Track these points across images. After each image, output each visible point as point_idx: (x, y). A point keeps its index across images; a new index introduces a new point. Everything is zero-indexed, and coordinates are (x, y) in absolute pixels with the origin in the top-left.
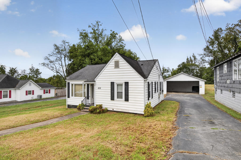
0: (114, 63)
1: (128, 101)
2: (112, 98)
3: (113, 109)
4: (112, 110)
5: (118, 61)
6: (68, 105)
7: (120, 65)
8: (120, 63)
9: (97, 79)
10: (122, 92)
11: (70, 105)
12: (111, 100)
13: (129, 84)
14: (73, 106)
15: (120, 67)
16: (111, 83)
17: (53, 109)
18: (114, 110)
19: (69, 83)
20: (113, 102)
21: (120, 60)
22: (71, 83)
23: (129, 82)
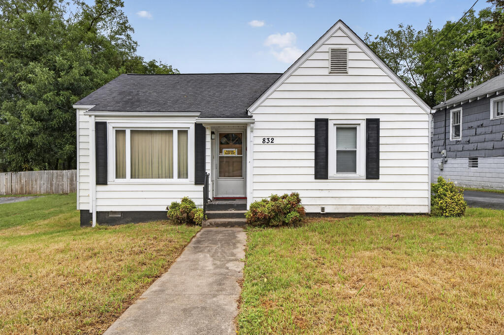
0: (328, 56)
1: (378, 178)
2: (321, 172)
3: (323, 209)
4: (319, 210)
5: (345, 50)
6: (97, 212)
7: (350, 64)
8: (350, 56)
9: (257, 107)
10: (356, 151)
11: (108, 212)
12: (316, 178)
13: (382, 125)
14: (125, 214)
15: (350, 72)
16: (317, 121)
17: (29, 236)
18: (327, 211)
19: (105, 123)
20: (322, 184)
21: (351, 48)
22: (113, 123)
23: (382, 118)
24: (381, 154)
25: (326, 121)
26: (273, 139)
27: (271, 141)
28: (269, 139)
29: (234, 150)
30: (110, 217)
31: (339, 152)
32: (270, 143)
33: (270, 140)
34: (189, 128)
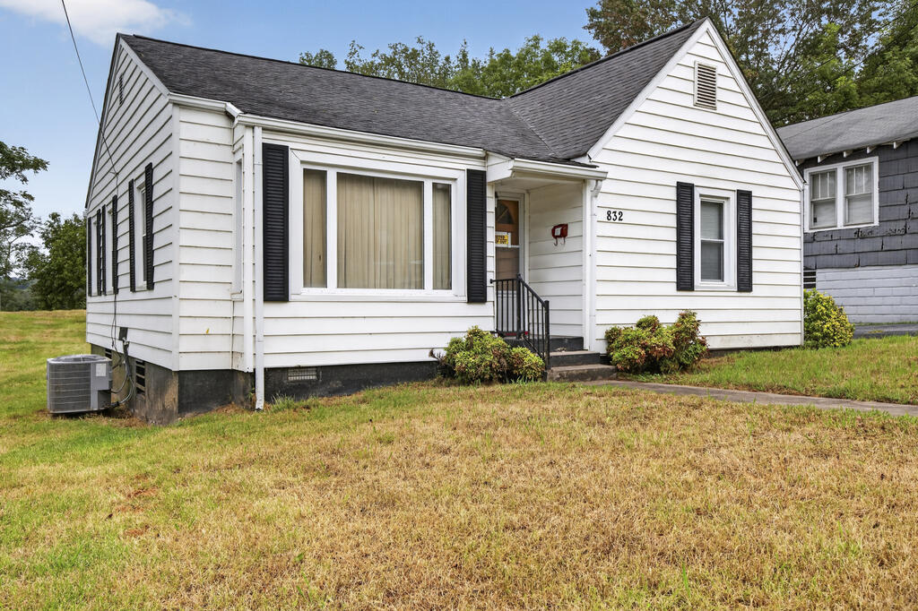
1: (750, 290)
2: (685, 279)
5: (714, 70)
6: (266, 369)
9: (601, 149)
10: (722, 244)
12: (678, 289)
13: (754, 203)
15: (720, 108)
16: (679, 186)
20: (686, 299)
22: (302, 153)
23: (755, 192)
24: (754, 250)
25: (691, 187)
26: (621, 213)
27: (618, 216)
28: (615, 212)
29: (505, 234)
30: (294, 382)
31: (704, 244)
32: (617, 221)
33: (617, 214)
34: (456, 179)
